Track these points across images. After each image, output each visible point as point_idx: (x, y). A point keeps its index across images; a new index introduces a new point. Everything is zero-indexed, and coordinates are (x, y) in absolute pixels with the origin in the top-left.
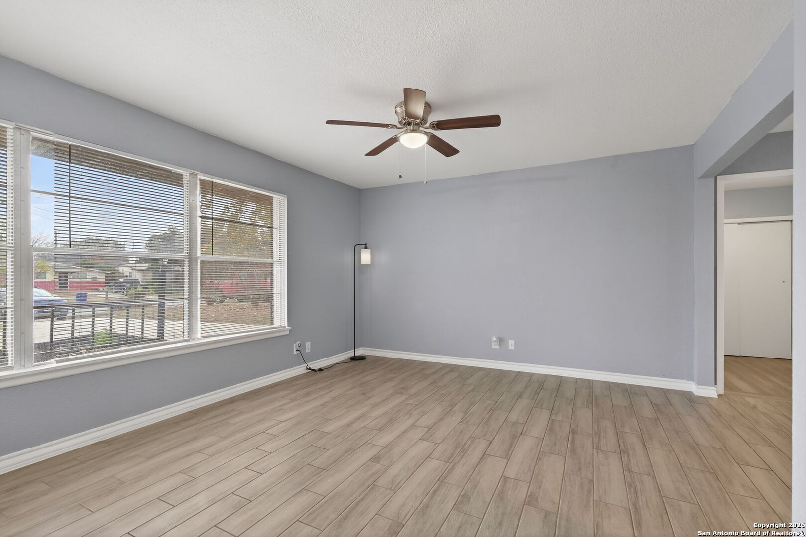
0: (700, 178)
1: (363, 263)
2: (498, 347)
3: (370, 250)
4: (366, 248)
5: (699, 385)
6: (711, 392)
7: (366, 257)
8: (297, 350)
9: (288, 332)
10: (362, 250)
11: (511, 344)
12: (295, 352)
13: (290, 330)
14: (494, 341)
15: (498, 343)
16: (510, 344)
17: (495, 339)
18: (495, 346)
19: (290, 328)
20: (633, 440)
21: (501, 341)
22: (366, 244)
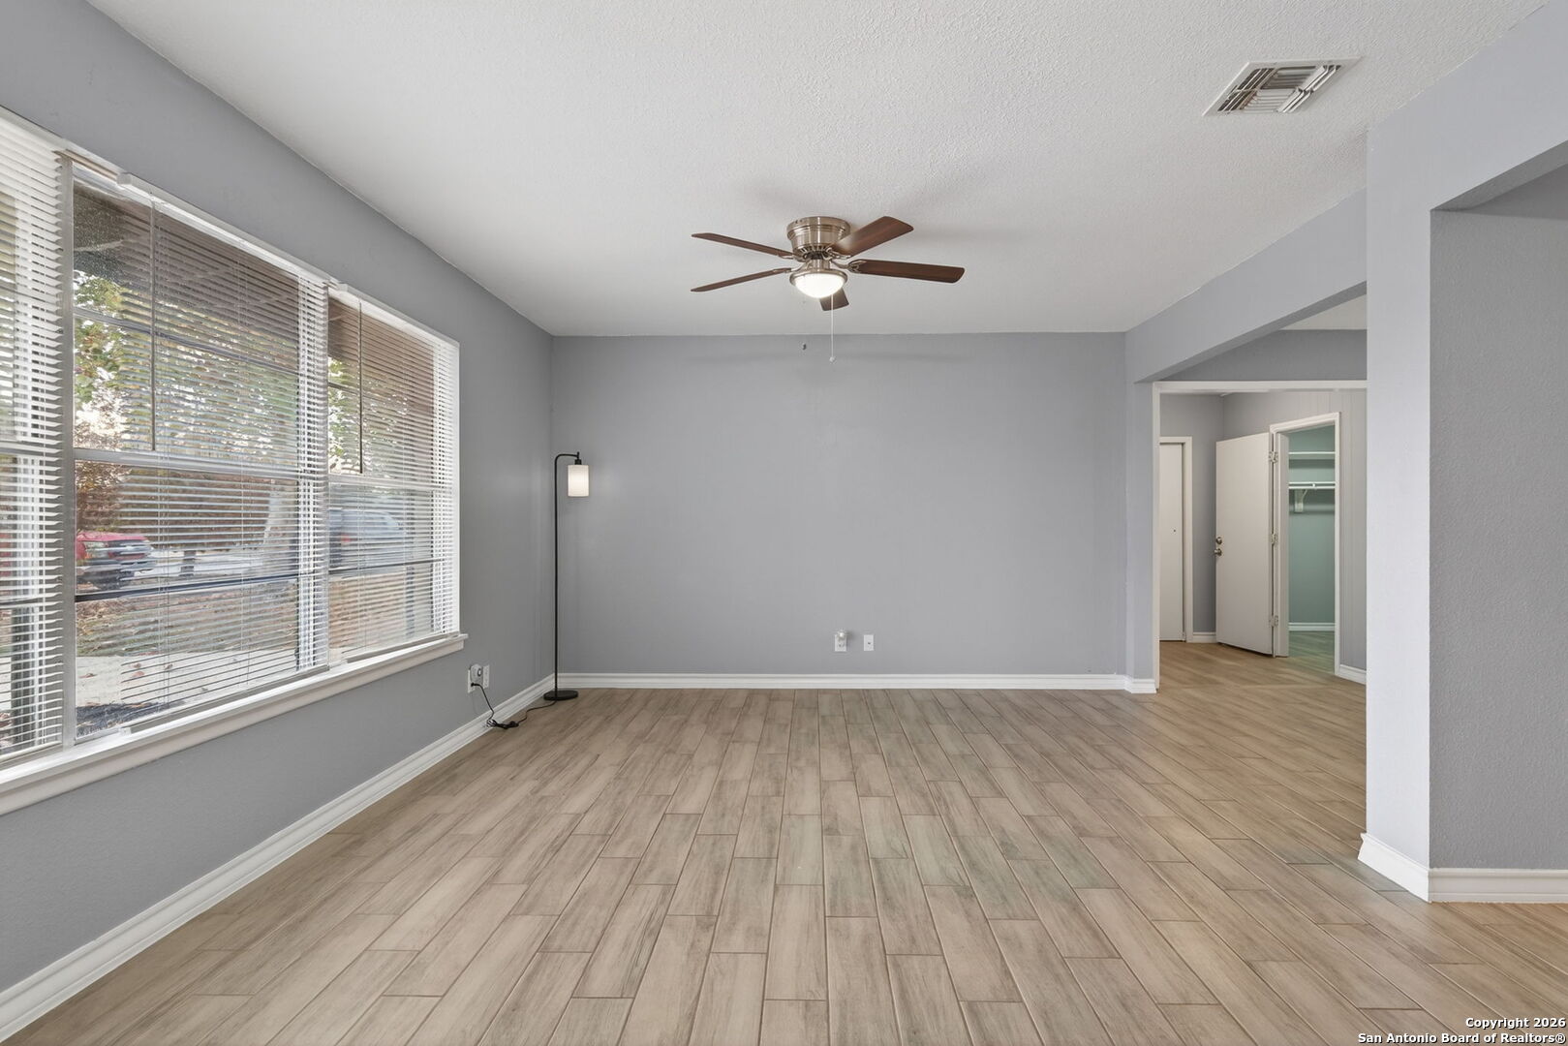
0: (1139, 382)
1: (571, 493)
2: (844, 649)
3: (587, 467)
4: (579, 462)
5: (1135, 678)
6: (1149, 686)
7: (578, 481)
8: (472, 685)
9: (461, 646)
10: (570, 467)
11: (868, 642)
12: (470, 689)
13: (465, 641)
14: (841, 639)
15: (845, 641)
16: (865, 642)
17: (841, 635)
18: (839, 647)
19: (465, 636)
20: (1116, 752)
21: (850, 637)
22: (577, 456)
